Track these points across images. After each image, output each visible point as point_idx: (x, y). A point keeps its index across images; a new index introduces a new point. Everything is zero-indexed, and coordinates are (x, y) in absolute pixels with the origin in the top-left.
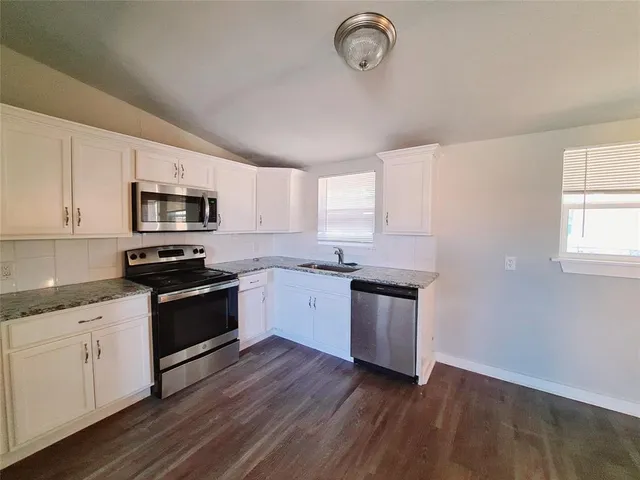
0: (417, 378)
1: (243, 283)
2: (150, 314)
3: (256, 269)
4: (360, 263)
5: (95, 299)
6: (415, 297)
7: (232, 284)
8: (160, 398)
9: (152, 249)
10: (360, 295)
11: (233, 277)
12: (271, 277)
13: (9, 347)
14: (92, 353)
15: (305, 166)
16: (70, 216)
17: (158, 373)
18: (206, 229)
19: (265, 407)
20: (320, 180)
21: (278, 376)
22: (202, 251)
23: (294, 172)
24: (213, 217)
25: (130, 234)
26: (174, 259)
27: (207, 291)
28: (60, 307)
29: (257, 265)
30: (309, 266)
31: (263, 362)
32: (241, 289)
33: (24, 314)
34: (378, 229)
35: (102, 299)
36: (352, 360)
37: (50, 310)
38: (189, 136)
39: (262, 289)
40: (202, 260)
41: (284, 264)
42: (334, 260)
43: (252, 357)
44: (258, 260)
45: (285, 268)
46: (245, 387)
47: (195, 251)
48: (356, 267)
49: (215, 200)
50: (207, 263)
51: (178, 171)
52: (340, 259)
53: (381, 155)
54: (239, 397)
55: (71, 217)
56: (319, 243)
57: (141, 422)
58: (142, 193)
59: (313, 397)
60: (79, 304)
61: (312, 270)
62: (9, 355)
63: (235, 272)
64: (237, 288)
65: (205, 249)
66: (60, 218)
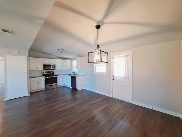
0: (77, 89)
6: (76, 78)
9: (46, 72)
12: (64, 76)
17: (45, 86)
23: (68, 60)
24: (54, 68)
27: (53, 77)
36: (72, 88)
37: (34, 77)
40: (54, 73)
52: (74, 74)
55: (37, 68)
58: (45, 65)
64: (57, 77)
66: (35, 68)
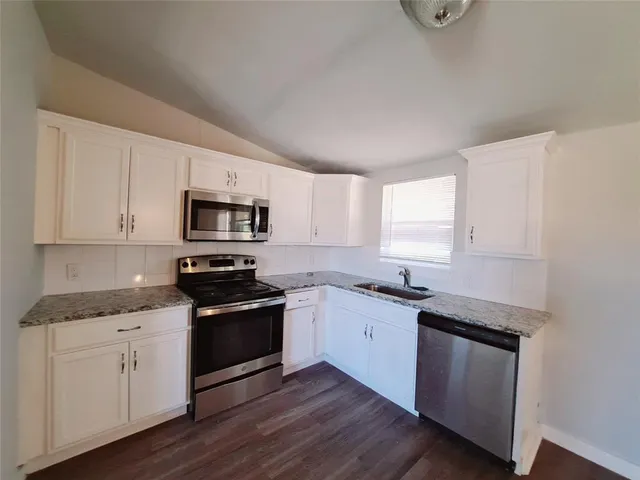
0: (513, 464)
1: (291, 301)
2: (190, 328)
3: (306, 286)
4: (433, 288)
5: (134, 308)
6: (514, 348)
7: (279, 301)
8: (194, 419)
9: (204, 257)
10: (430, 332)
11: (281, 293)
12: (323, 297)
13: (54, 350)
14: (129, 364)
15: (369, 172)
16: (124, 223)
17: (194, 392)
18: (256, 239)
19: (299, 460)
20: (385, 188)
21: (321, 417)
22: (253, 262)
23: (355, 178)
24: (264, 228)
25: (181, 242)
26: (222, 269)
27: (255, 306)
28: (100, 314)
29: (309, 281)
30: (367, 287)
31: (309, 394)
32: (288, 307)
33: (67, 319)
34: (458, 247)
35: (142, 309)
36: (417, 414)
37: (91, 316)
38: (246, 144)
39: (313, 309)
40: (253, 271)
41: (338, 281)
42: (398, 282)
43: (295, 385)
44: (312, 274)
45: (339, 287)
46: (281, 426)
47: (246, 262)
48: (427, 293)
49: (267, 209)
50: (258, 274)
51: (231, 178)
52: (407, 281)
53: (466, 153)
54: (275, 436)
55: (126, 223)
56: (382, 260)
57: (168, 446)
58: (193, 201)
59: (360, 458)
60: (119, 312)
61: (371, 292)
62: (52, 358)
63: (282, 288)
64: (282, 306)
65: (257, 261)
66: (115, 226)
